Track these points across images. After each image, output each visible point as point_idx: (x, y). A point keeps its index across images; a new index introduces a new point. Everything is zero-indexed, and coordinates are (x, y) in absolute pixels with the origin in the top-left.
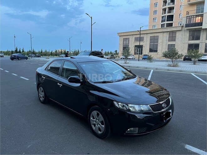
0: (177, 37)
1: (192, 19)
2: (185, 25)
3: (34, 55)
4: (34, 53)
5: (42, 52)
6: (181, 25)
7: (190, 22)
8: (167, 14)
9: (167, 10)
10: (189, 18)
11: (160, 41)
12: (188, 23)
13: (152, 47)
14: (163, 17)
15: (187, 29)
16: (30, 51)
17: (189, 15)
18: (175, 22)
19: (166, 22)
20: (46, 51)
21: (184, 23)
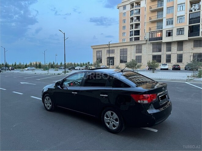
0: (143, 50)
1: (154, 34)
2: (148, 39)
3: (7, 68)
4: (7, 66)
5: (15, 65)
6: (145, 39)
7: (152, 37)
8: (134, 29)
9: (134, 26)
10: (151, 33)
11: (128, 53)
12: (150, 37)
13: (122, 59)
14: (131, 31)
15: (151, 43)
16: (2, 64)
17: (151, 31)
18: (142, 36)
19: (134, 36)
20: (20, 64)
21: (147, 37)
